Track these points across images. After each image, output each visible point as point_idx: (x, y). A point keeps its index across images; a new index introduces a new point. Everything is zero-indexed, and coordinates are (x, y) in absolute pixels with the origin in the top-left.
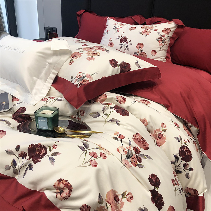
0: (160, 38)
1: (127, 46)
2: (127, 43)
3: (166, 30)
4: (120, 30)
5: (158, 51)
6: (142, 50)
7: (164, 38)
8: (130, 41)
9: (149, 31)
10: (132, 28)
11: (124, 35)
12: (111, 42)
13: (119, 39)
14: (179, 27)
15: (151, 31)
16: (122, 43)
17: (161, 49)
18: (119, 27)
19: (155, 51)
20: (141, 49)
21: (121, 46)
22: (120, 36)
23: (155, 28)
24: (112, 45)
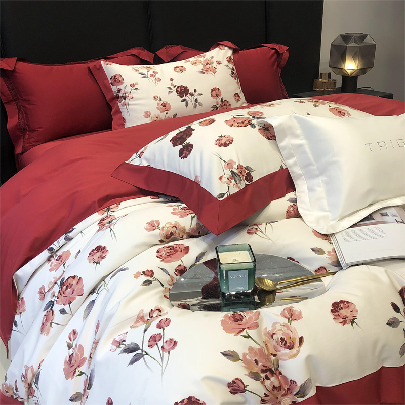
1: (196, 100)
2: (191, 95)
3: (230, 60)
6: (222, 99)
7: (235, 72)
8: (195, 91)
10: (178, 69)
11: (177, 83)
12: (162, 102)
16: (185, 97)
17: (240, 89)
19: (238, 94)
22: (172, 87)
24: (167, 107)
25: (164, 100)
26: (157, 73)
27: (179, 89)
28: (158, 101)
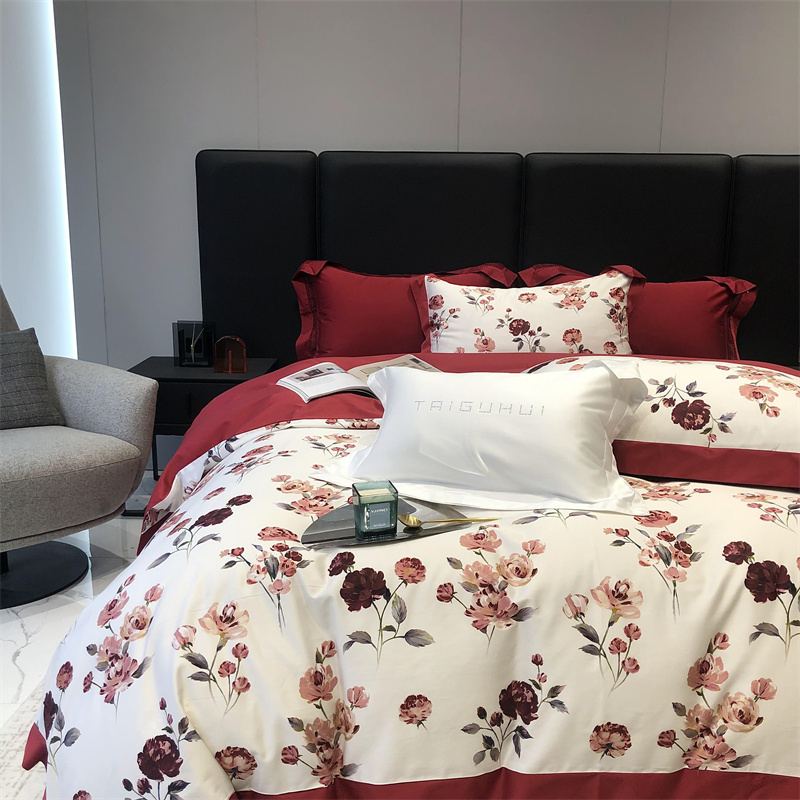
0: (612, 312)
1: (537, 343)
2: (532, 334)
3: (616, 293)
4: (491, 303)
5: (618, 343)
6: (581, 347)
7: (619, 311)
8: (539, 329)
9: (577, 298)
10: (525, 297)
11: (515, 316)
12: (484, 338)
13: (506, 328)
14: (634, 282)
15: (583, 298)
16: (520, 336)
17: (623, 337)
18: (485, 298)
19: (612, 344)
20: (579, 345)
21: (518, 343)
22: (505, 320)
23: (588, 291)
24: (489, 346)
25: (486, 336)
26: (493, 299)
27: (515, 325)
28: (479, 336)
